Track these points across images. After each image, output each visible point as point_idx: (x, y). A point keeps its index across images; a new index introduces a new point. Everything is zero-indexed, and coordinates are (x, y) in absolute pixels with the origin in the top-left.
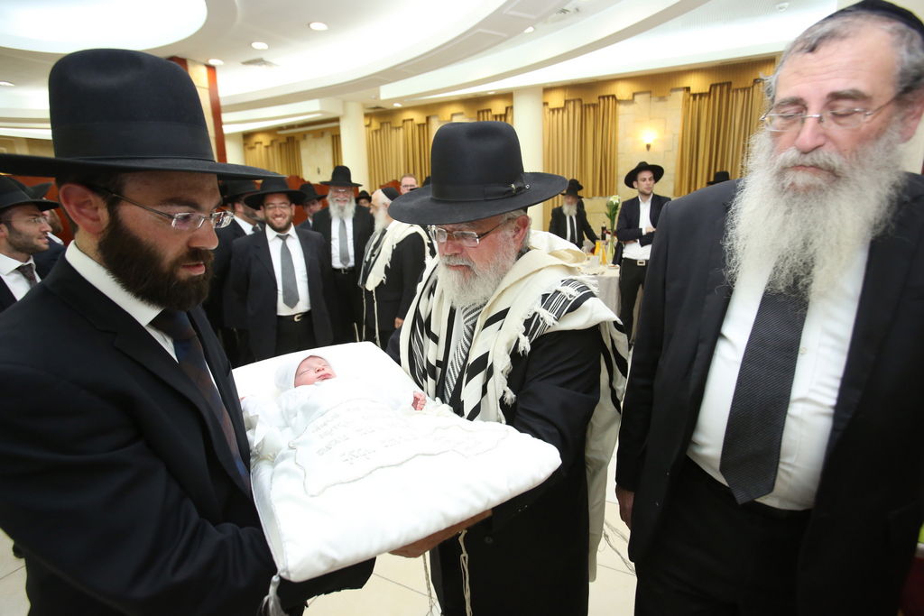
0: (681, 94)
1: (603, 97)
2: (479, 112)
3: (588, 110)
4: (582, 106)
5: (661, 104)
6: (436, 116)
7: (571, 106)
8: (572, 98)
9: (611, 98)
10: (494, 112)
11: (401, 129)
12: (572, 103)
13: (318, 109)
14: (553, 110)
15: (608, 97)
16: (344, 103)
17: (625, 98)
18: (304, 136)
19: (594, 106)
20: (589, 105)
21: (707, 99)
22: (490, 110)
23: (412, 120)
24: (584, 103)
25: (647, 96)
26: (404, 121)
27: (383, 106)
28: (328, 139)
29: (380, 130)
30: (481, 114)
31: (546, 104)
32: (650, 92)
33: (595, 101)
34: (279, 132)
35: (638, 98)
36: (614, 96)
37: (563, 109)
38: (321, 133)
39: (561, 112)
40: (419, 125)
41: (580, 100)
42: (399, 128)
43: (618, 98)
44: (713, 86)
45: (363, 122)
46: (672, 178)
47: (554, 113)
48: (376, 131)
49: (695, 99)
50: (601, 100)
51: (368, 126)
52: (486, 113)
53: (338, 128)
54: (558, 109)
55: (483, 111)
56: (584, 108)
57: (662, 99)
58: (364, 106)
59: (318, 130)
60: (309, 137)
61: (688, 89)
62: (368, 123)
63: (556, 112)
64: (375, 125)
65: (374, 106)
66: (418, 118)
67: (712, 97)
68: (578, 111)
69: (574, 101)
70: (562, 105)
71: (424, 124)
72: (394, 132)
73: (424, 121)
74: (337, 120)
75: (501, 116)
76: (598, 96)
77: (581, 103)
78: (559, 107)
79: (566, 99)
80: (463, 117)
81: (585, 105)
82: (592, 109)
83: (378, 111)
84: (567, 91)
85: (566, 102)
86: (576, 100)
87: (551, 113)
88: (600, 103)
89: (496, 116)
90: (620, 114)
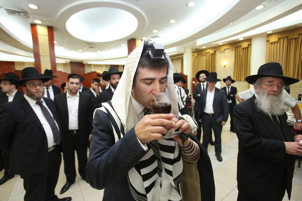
2: (236, 48)
3: (291, 41)
4: (288, 40)
6: (218, 50)
7: (282, 41)
8: (283, 37)
11: (205, 56)
12: (282, 39)
13: (176, 50)
14: (272, 43)
16: (185, 48)
18: (173, 60)
19: (295, 39)
20: (292, 39)
22: (241, 46)
23: (209, 52)
26: (206, 53)
27: (198, 48)
29: (198, 57)
30: (237, 48)
31: (268, 41)
33: (297, 36)
37: (277, 42)
40: (212, 54)
41: (287, 37)
42: (204, 55)
45: (191, 54)
48: (196, 57)
51: (194, 55)
52: (239, 48)
53: (183, 57)
54: (274, 43)
55: (238, 47)
58: (192, 49)
59: (177, 58)
62: (193, 54)
64: (196, 55)
65: (196, 48)
66: (211, 51)
68: (286, 42)
70: (277, 40)
71: (213, 54)
72: (202, 57)
73: (213, 52)
74: (182, 54)
75: (246, 48)
76: (298, 34)
77: (288, 38)
78: (275, 41)
79: (279, 37)
80: (229, 49)
81: (290, 39)
82: (294, 40)
83: (197, 50)
84: (280, 34)
85: (279, 39)
86: (285, 37)
87: (271, 44)
88: (299, 37)
89: (243, 48)
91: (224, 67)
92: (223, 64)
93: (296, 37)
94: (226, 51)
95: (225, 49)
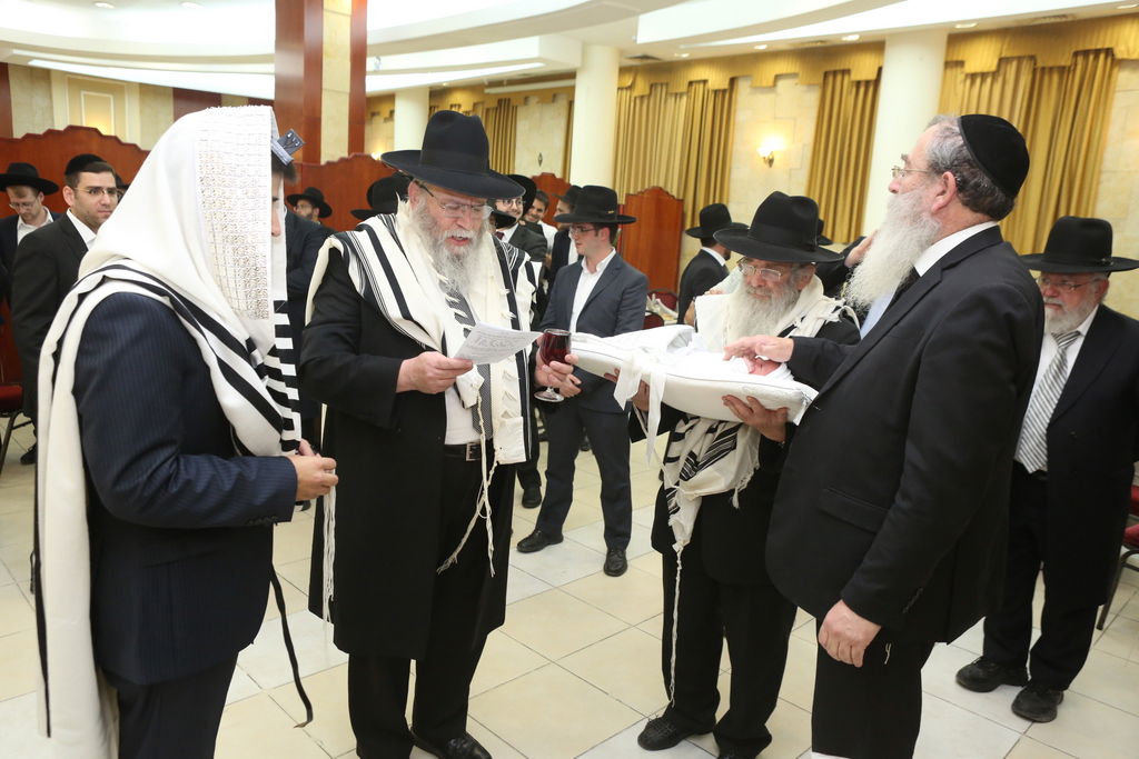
1: (1086, 53)
2: (826, 75)
3: (1046, 78)
4: (1035, 71)
6: (746, 77)
8: (1016, 54)
9: (1102, 57)
10: (855, 76)
11: (685, 98)
12: (1015, 64)
13: (535, 54)
14: (973, 76)
15: (1097, 52)
16: (585, 48)
17: (1134, 56)
18: (526, 99)
19: (1062, 70)
20: (1051, 69)
22: (848, 71)
23: (705, 82)
24: (1040, 64)
26: (691, 83)
27: (650, 53)
28: (562, 103)
29: (649, 97)
30: (831, 79)
31: (952, 64)
33: (1066, 61)
34: (487, 91)
36: (1109, 52)
37: (994, 74)
38: (553, 96)
39: (989, 80)
40: (716, 92)
41: (1033, 58)
42: (681, 94)
43: (1119, 55)
47: (973, 83)
48: (642, 97)
50: (1080, 59)
51: (630, 88)
52: (839, 77)
53: (572, 89)
54: (984, 75)
55: (835, 73)
56: (1039, 74)
58: (621, 53)
59: (551, 89)
60: (533, 100)
62: (628, 81)
63: (978, 81)
64: (642, 87)
65: (639, 54)
66: (716, 79)
68: (1025, 80)
69: (1020, 59)
70: (994, 67)
71: (724, 91)
72: (671, 101)
73: (725, 85)
74: (572, 75)
75: (867, 83)
76: (1074, 50)
77: (1035, 64)
78: (985, 70)
79: (1003, 55)
80: (796, 81)
81: (1043, 69)
82: (1056, 78)
83: (649, 61)
84: (1007, 40)
85: (1002, 61)
86: (1024, 57)
87: (968, 82)
88: (1076, 65)
89: (858, 83)
90: (1117, 89)
91: (767, 166)
92: (764, 151)
93: (1063, 63)
94: (781, 84)
95: (777, 77)
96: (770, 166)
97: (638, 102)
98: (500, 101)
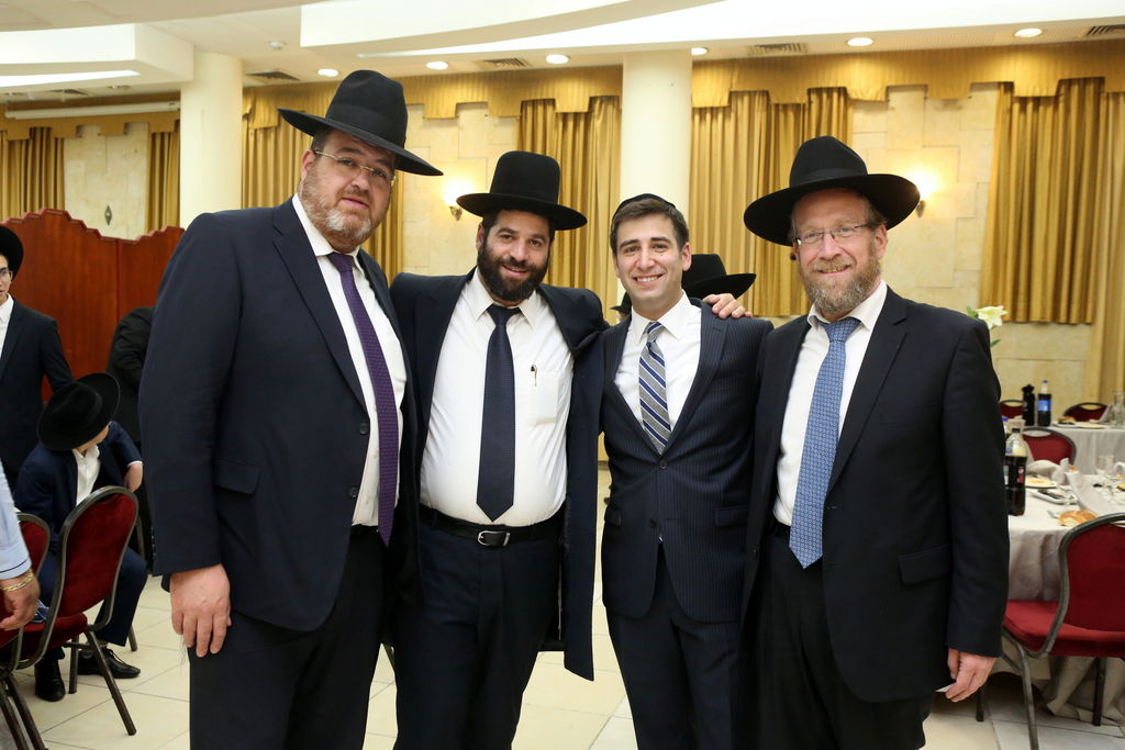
0: (992, 97)
1: (819, 91)
2: (524, 105)
4: (768, 108)
5: (947, 116)
7: (743, 106)
8: (748, 88)
9: (835, 95)
10: (561, 107)
12: (746, 99)
14: (701, 112)
15: (830, 91)
17: (868, 97)
18: (78, 129)
19: (797, 108)
20: (785, 106)
21: (1050, 110)
22: (553, 102)
24: (774, 101)
25: (919, 95)
27: (284, 69)
28: (139, 142)
29: (277, 128)
30: (529, 110)
32: (925, 88)
33: (800, 98)
35: (895, 97)
36: (843, 91)
37: (726, 110)
38: (125, 126)
39: (720, 117)
41: (766, 94)
43: (853, 95)
44: (1065, 84)
45: (240, 106)
46: (975, 279)
47: (702, 118)
48: (266, 130)
49: (1023, 109)
50: (814, 97)
52: (540, 109)
54: (714, 111)
55: (534, 103)
56: (775, 111)
57: (951, 103)
58: (245, 64)
60: (91, 132)
61: (1009, 86)
62: (248, 109)
63: (708, 116)
64: (266, 115)
67: (1061, 106)
68: (760, 118)
69: (751, 94)
70: (725, 102)
75: (576, 115)
76: (807, 87)
77: (768, 99)
78: (716, 105)
79: (733, 90)
80: (486, 112)
81: (777, 105)
82: (791, 115)
83: (280, 81)
84: (736, 73)
85: (733, 95)
86: (755, 92)
87: (697, 118)
88: (810, 102)
89: (565, 116)
90: (854, 131)
91: (454, 218)
93: (798, 101)
94: (464, 115)
95: (459, 106)
96: (458, 219)
97: (260, 136)
98: (33, 131)
